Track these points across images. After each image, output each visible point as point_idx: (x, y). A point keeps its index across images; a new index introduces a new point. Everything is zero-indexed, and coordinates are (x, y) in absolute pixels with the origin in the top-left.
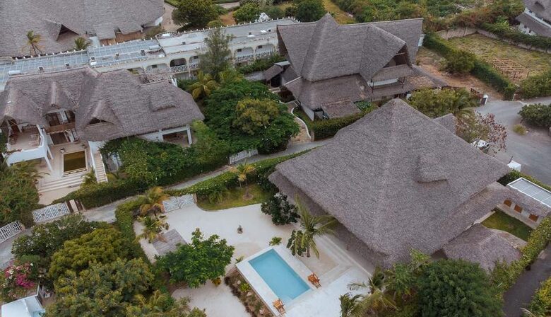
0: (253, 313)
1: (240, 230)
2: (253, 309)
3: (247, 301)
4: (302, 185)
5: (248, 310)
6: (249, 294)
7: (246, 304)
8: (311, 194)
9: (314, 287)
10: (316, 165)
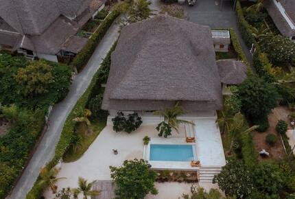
0: (184, 180)
1: (116, 152)
2: (182, 179)
3: (174, 178)
4: (142, 96)
5: (180, 182)
6: (171, 174)
7: (175, 180)
8: (153, 97)
9: (193, 143)
10: (140, 79)
